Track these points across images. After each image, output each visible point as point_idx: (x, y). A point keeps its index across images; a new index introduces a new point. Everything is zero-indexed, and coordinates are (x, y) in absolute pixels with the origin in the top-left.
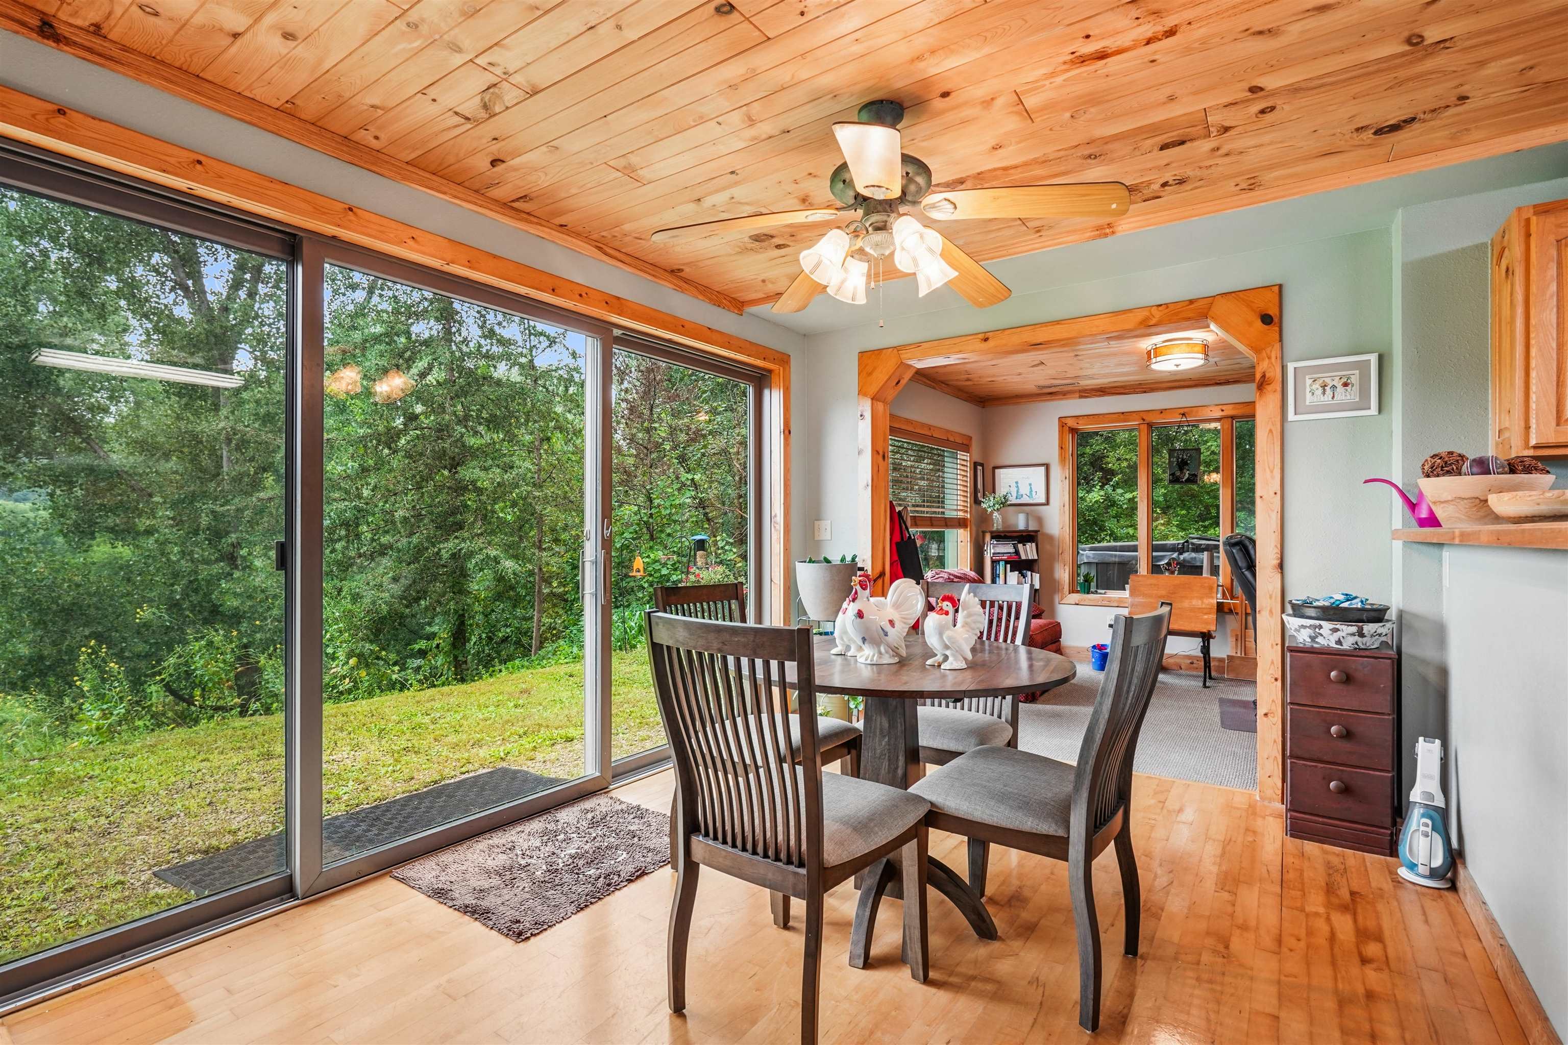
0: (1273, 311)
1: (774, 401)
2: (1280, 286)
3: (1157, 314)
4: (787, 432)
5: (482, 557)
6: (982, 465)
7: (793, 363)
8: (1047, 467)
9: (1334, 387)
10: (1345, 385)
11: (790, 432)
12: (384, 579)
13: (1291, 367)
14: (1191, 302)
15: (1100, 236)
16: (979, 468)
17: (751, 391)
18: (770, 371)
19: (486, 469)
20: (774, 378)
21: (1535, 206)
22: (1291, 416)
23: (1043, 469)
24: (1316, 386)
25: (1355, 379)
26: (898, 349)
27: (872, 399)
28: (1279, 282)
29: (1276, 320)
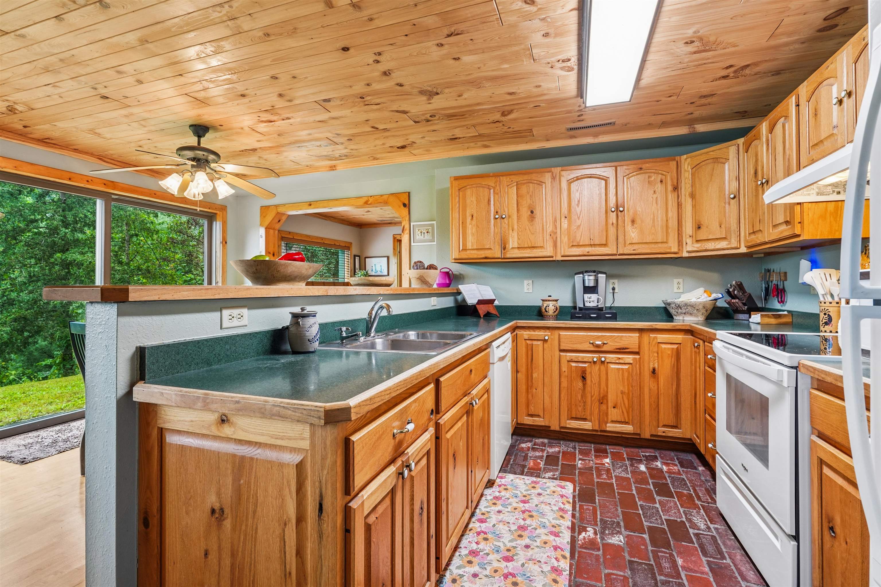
0: (407, 202)
1: (217, 227)
2: (409, 193)
3: (371, 200)
4: (224, 243)
5: (77, 305)
6: (359, 256)
7: (229, 210)
8: (388, 258)
9: (424, 233)
10: (427, 232)
11: (226, 243)
12: (8, 319)
13: (412, 224)
14: (382, 196)
15: (331, 170)
16: (357, 259)
17: (206, 223)
18: (216, 214)
19: (83, 254)
20: (218, 217)
21: (454, 177)
22: (412, 244)
23: (386, 259)
24: (419, 232)
25: (430, 231)
26: (276, 206)
27: (266, 228)
28: (409, 191)
29: (408, 206)
